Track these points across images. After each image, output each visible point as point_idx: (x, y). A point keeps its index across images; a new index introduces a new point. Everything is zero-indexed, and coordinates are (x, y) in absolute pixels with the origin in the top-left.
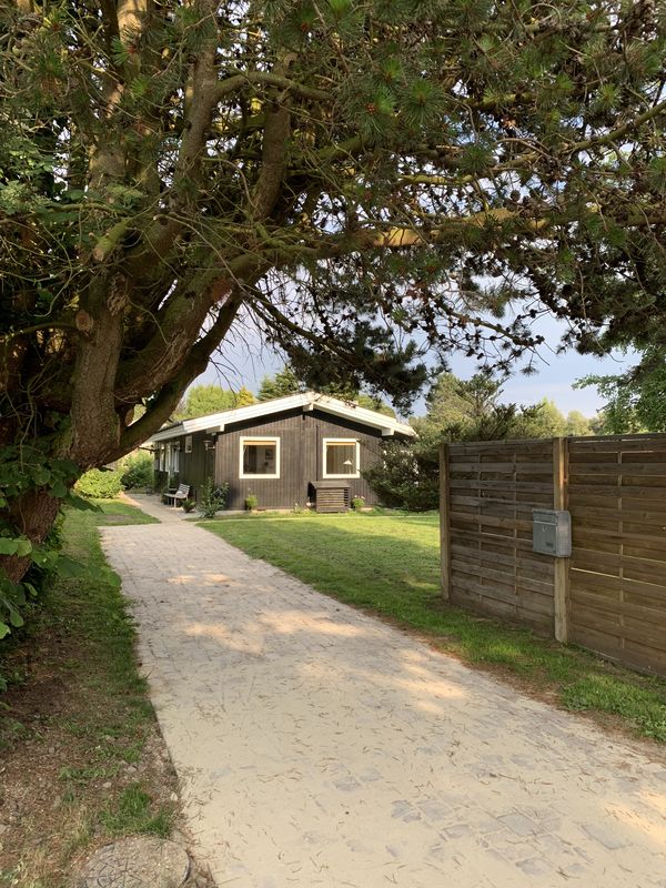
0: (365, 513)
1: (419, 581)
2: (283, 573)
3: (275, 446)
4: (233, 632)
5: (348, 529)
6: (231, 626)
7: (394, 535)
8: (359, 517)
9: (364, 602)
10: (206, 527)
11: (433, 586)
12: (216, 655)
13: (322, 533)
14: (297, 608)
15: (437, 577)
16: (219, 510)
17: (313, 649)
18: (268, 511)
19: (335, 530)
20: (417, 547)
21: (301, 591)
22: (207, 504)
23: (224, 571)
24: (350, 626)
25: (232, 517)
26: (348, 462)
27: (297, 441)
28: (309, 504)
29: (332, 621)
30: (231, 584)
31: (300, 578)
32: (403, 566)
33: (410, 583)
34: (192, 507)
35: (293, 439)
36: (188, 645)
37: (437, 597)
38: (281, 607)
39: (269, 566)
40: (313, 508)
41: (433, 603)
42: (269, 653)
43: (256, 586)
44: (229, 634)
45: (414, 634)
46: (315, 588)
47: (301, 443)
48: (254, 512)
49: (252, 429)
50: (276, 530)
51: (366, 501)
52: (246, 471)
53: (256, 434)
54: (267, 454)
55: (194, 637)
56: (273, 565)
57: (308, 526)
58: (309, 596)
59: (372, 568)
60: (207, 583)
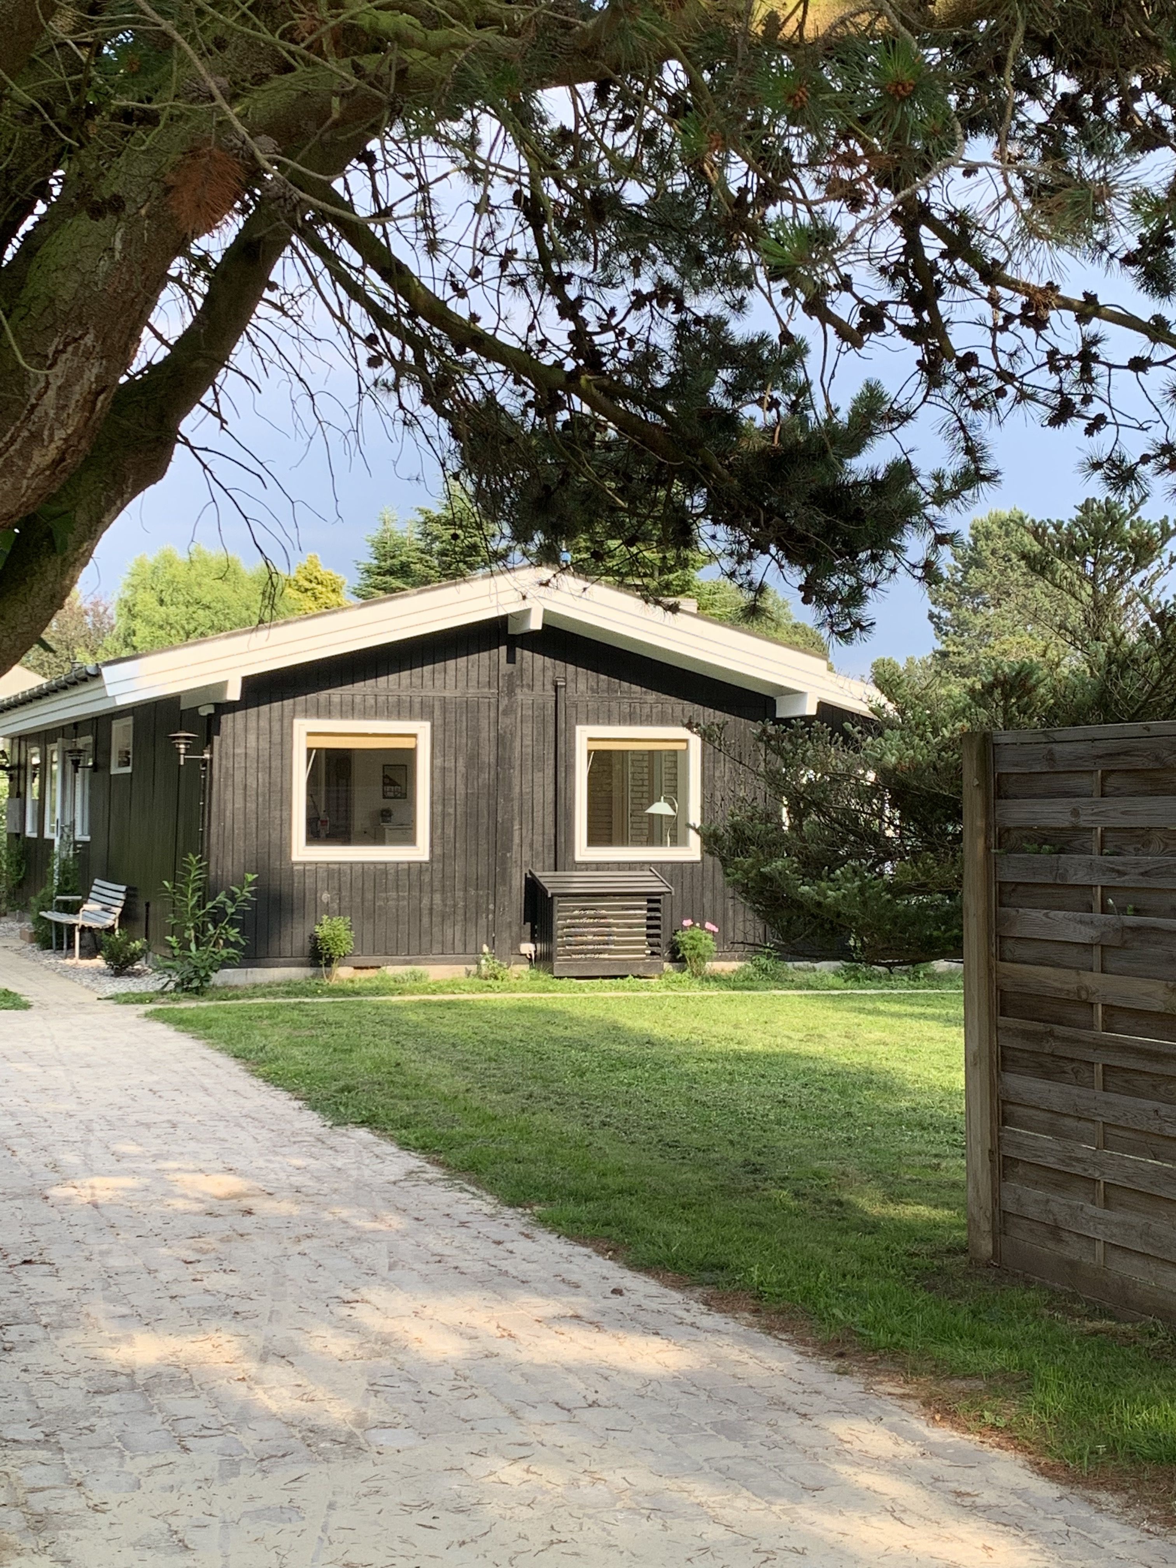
0: (715, 978)
1: (896, 1198)
2: (434, 1172)
3: (411, 753)
4: (263, 1359)
5: (658, 1032)
6: (260, 1341)
7: (814, 1049)
8: (696, 991)
9: (702, 1267)
10: (181, 1023)
11: (941, 1214)
12: (204, 1432)
13: (571, 1043)
14: (481, 1283)
15: (954, 1185)
16: (225, 964)
17: (529, 1415)
18: (392, 971)
19: (615, 1032)
20: (889, 1088)
21: (494, 1230)
22: (185, 945)
23: (239, 1163)
24: (656, 1343)
25: (269, 990)
26: (661, 808)
27: (486, 734)
28: (527, 948)
29: (597, 1326)
30: (262, 1206)
31: (491, 1186)
32: (842, 1153)
33: (862, 1202)
34: (134, 957)
35: (474, 730)
36: (111, 1403)
37: (951, 1251)
38: (425, 1278)
39: (392, 1149)
40: (543, 961)
41: (941, 1271)
42: (383, 1426)
43: (345, 1213)
44: (251, 1367)
45: (872, 1370)
46: (542, 1221)
47: (501, 741)
48: (343, 973)
49: (336, 694)
50: (416, 1033)
51: (721, 938)
52: (314, 835)
53: (349, 711)
54: (388, 781)
55: (131, 1375)
56: (404, 1145)
57: (525, 1020)
58: (523, 1246)
59: (738, 1156)
60: (180, 1204)
